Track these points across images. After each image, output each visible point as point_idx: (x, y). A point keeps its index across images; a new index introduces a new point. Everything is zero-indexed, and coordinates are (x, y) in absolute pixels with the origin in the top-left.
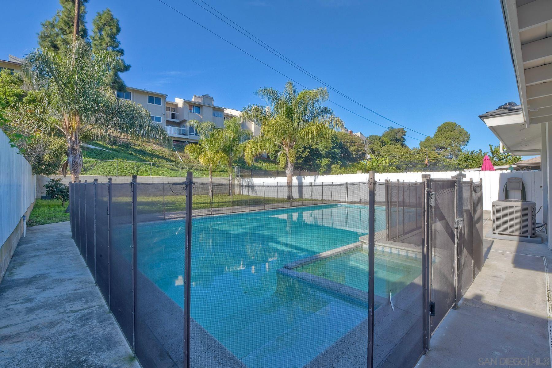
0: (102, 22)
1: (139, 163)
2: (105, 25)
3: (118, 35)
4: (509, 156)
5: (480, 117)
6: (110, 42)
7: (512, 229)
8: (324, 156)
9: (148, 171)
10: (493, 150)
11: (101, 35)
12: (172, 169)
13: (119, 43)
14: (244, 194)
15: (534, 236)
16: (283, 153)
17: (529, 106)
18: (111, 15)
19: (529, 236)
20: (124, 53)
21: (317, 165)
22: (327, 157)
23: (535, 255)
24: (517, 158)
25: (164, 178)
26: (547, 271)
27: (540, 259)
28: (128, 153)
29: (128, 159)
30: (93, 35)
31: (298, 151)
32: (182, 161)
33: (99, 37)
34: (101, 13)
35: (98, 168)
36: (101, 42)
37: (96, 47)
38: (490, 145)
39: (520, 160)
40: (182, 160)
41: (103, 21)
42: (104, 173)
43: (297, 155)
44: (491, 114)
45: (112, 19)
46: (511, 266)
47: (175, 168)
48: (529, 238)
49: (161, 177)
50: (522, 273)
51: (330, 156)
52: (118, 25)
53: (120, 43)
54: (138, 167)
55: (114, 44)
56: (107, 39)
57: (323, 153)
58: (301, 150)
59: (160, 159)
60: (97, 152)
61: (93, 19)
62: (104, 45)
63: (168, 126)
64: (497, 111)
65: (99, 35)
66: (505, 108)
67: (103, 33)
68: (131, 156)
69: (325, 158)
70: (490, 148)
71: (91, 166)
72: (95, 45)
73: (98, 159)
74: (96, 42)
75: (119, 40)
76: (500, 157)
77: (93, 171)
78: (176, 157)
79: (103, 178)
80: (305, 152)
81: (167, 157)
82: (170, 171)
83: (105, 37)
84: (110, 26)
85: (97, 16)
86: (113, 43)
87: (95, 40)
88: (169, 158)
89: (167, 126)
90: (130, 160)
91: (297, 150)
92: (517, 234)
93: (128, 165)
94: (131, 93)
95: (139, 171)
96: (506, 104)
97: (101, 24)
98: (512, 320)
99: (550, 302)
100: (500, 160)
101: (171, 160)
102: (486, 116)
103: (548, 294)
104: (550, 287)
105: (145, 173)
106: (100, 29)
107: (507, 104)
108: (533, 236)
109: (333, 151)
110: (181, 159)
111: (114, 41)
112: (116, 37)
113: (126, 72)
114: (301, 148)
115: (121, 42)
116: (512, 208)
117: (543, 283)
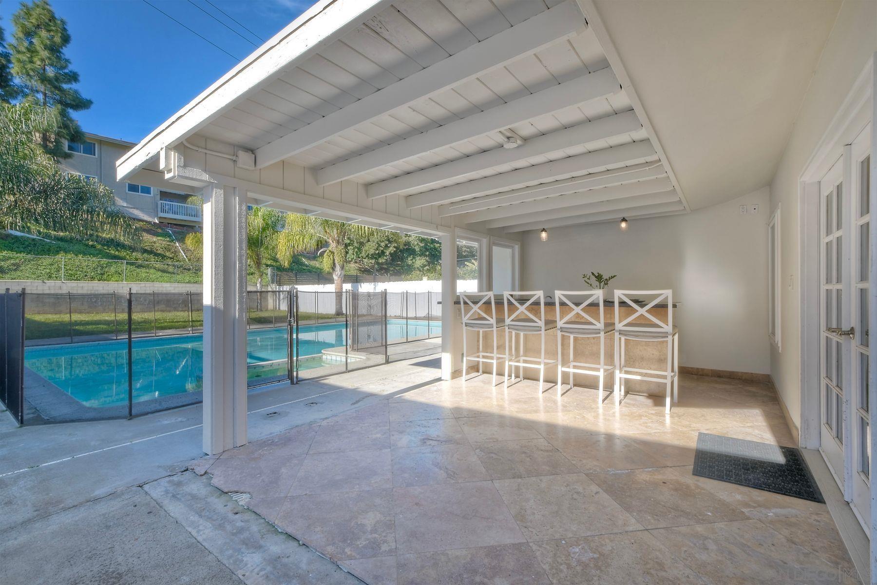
0: (32, 22)
1: (104, 261)
2: (38, 27)
3: (65, 46)
6: (49, 59)
8: (418, 254)
9: (121, 274)
11: (31, 43)
12: (163, 271)
13: (67, 61)
14: (281, 309)
16: (328, 251)
18: (49, 11)
20: (80, 78)
21: (408, 265)
22: (422, 254)
25: (148, 284)
28: (87, 245)
29: (85, 254)
30: (14, 42)
31: (379, 245)
32: (185, 257)
33: (27, 48)
34: (30, 5)
35: (27, 268)
36: (32, 57)
37: (22, 64)
40: (187, 257)
41: (34, 21)
42: (38, 277)
43: (378, 251)
45: (52, 18)
47: (171, 269)
49: (143, 284)
51: (427, 253)
52: (65, 29)
53: (70, 63)
54: (102, 267)
55: (57, 62)
56: (45, 54)
57: (417, 249)
58: (383, 244)
59: (145, 255)
60: (27, 243)
61: (14, 15)
62: (39, 63)
63: (163, 202)
65: (26, 44)
67: (35, 41)
68: (92, 251)
69: (420, 256)
71: (14, 265)
72: (19, 61)
73: (28, 253)
74: (20, 56)
75: (67, 57)
77: (18, 273)
78: (176, 252)
79: (36, 284)
80: (389, 247)
81: (159, 252)
82: (160, 273)
83: (38, 48)
84: (49, 31)
85: (22, 10)
86: (55, 60)
87: (19, 52)
88: (163, 253)
89: (161, 201)
90: (88, 256)
91: (378, 243)
93: (85, 264)
94: (94, 144)
95: (104, 273)
97: (29, 25)
101: (165, 256)
105: (116, 277)
106: (28, 34)
109: (432, 246)
110: (183, 254)
111: (59, 58)
112: (61, 50)
113: (84, 111)
114: (383, 241)
115: (71, 61)
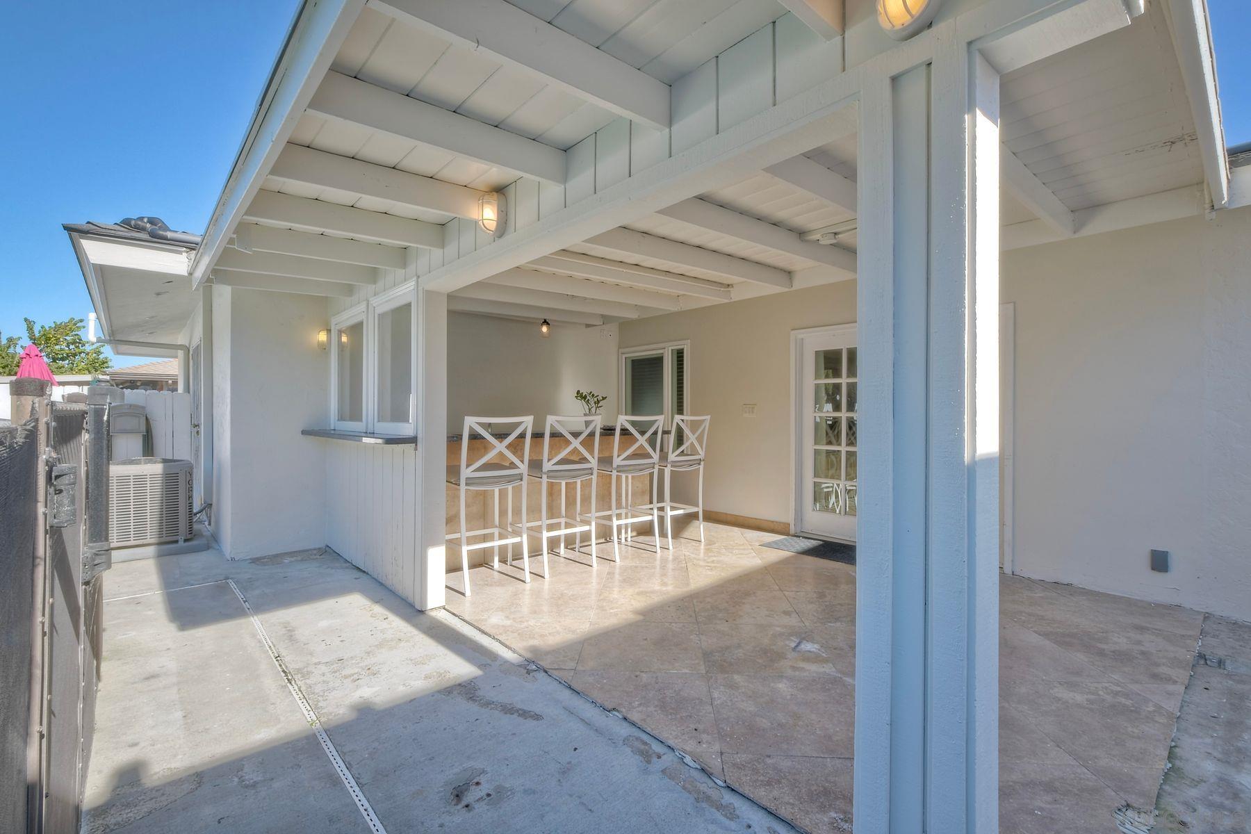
4: (80, 353)
5: (68, 228)
7: (140, 533)
10: (37, 335)
15: (192, 535)
17: (235, 236)
19: (181, 538)
23: (209, 581)
24: (100, 360)
26: (251, 610)
27: (222, 589)
38: (26, 320)
39: (106, 365)
44: (102, 230)
46: (172, 628)
48: (181, 543)
50: (207, 636)
64: (119, 228)
66: (139, 228)
70: (28, 327)
76: (57, 354)
92: (153, 541)
96: (141, 219)
98: (252, 786)
99: (293, 682)
100: (54, 360)
102: (87, 232)
103: (280, 665)
104: (274, 646)
107: (146, 220)
108: (189, 537)
116: (140, 479)
117: (258, 644)
